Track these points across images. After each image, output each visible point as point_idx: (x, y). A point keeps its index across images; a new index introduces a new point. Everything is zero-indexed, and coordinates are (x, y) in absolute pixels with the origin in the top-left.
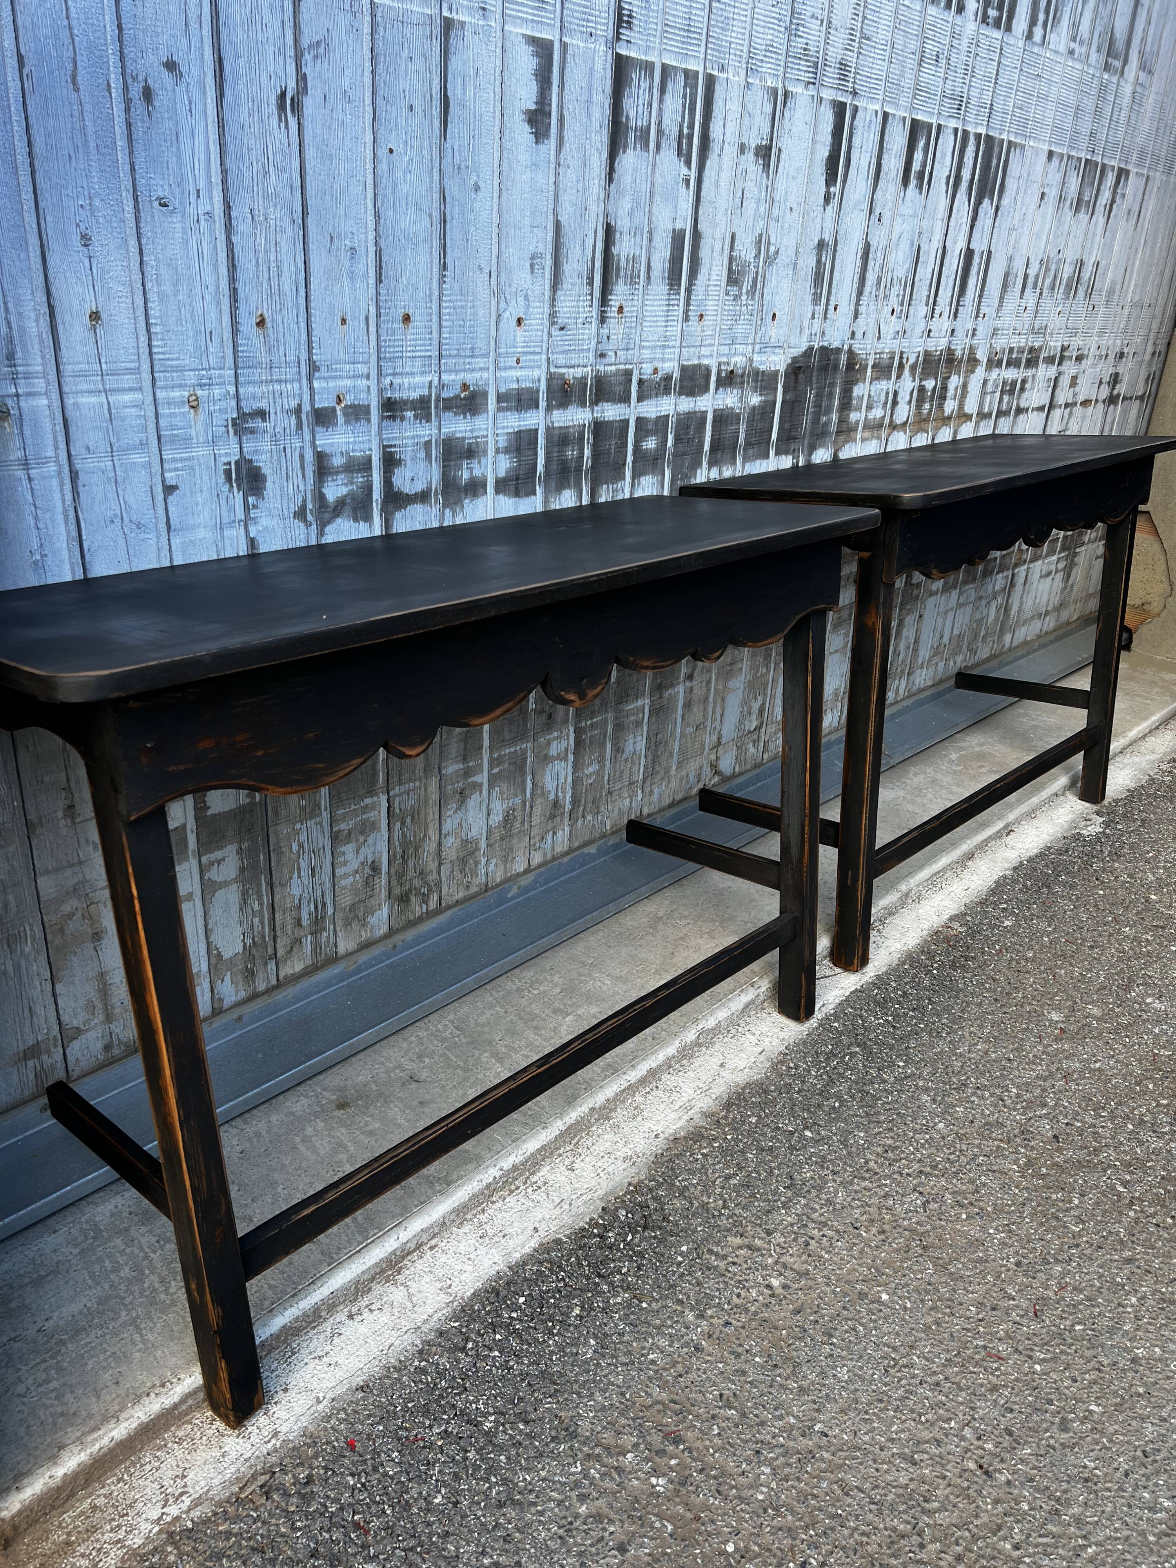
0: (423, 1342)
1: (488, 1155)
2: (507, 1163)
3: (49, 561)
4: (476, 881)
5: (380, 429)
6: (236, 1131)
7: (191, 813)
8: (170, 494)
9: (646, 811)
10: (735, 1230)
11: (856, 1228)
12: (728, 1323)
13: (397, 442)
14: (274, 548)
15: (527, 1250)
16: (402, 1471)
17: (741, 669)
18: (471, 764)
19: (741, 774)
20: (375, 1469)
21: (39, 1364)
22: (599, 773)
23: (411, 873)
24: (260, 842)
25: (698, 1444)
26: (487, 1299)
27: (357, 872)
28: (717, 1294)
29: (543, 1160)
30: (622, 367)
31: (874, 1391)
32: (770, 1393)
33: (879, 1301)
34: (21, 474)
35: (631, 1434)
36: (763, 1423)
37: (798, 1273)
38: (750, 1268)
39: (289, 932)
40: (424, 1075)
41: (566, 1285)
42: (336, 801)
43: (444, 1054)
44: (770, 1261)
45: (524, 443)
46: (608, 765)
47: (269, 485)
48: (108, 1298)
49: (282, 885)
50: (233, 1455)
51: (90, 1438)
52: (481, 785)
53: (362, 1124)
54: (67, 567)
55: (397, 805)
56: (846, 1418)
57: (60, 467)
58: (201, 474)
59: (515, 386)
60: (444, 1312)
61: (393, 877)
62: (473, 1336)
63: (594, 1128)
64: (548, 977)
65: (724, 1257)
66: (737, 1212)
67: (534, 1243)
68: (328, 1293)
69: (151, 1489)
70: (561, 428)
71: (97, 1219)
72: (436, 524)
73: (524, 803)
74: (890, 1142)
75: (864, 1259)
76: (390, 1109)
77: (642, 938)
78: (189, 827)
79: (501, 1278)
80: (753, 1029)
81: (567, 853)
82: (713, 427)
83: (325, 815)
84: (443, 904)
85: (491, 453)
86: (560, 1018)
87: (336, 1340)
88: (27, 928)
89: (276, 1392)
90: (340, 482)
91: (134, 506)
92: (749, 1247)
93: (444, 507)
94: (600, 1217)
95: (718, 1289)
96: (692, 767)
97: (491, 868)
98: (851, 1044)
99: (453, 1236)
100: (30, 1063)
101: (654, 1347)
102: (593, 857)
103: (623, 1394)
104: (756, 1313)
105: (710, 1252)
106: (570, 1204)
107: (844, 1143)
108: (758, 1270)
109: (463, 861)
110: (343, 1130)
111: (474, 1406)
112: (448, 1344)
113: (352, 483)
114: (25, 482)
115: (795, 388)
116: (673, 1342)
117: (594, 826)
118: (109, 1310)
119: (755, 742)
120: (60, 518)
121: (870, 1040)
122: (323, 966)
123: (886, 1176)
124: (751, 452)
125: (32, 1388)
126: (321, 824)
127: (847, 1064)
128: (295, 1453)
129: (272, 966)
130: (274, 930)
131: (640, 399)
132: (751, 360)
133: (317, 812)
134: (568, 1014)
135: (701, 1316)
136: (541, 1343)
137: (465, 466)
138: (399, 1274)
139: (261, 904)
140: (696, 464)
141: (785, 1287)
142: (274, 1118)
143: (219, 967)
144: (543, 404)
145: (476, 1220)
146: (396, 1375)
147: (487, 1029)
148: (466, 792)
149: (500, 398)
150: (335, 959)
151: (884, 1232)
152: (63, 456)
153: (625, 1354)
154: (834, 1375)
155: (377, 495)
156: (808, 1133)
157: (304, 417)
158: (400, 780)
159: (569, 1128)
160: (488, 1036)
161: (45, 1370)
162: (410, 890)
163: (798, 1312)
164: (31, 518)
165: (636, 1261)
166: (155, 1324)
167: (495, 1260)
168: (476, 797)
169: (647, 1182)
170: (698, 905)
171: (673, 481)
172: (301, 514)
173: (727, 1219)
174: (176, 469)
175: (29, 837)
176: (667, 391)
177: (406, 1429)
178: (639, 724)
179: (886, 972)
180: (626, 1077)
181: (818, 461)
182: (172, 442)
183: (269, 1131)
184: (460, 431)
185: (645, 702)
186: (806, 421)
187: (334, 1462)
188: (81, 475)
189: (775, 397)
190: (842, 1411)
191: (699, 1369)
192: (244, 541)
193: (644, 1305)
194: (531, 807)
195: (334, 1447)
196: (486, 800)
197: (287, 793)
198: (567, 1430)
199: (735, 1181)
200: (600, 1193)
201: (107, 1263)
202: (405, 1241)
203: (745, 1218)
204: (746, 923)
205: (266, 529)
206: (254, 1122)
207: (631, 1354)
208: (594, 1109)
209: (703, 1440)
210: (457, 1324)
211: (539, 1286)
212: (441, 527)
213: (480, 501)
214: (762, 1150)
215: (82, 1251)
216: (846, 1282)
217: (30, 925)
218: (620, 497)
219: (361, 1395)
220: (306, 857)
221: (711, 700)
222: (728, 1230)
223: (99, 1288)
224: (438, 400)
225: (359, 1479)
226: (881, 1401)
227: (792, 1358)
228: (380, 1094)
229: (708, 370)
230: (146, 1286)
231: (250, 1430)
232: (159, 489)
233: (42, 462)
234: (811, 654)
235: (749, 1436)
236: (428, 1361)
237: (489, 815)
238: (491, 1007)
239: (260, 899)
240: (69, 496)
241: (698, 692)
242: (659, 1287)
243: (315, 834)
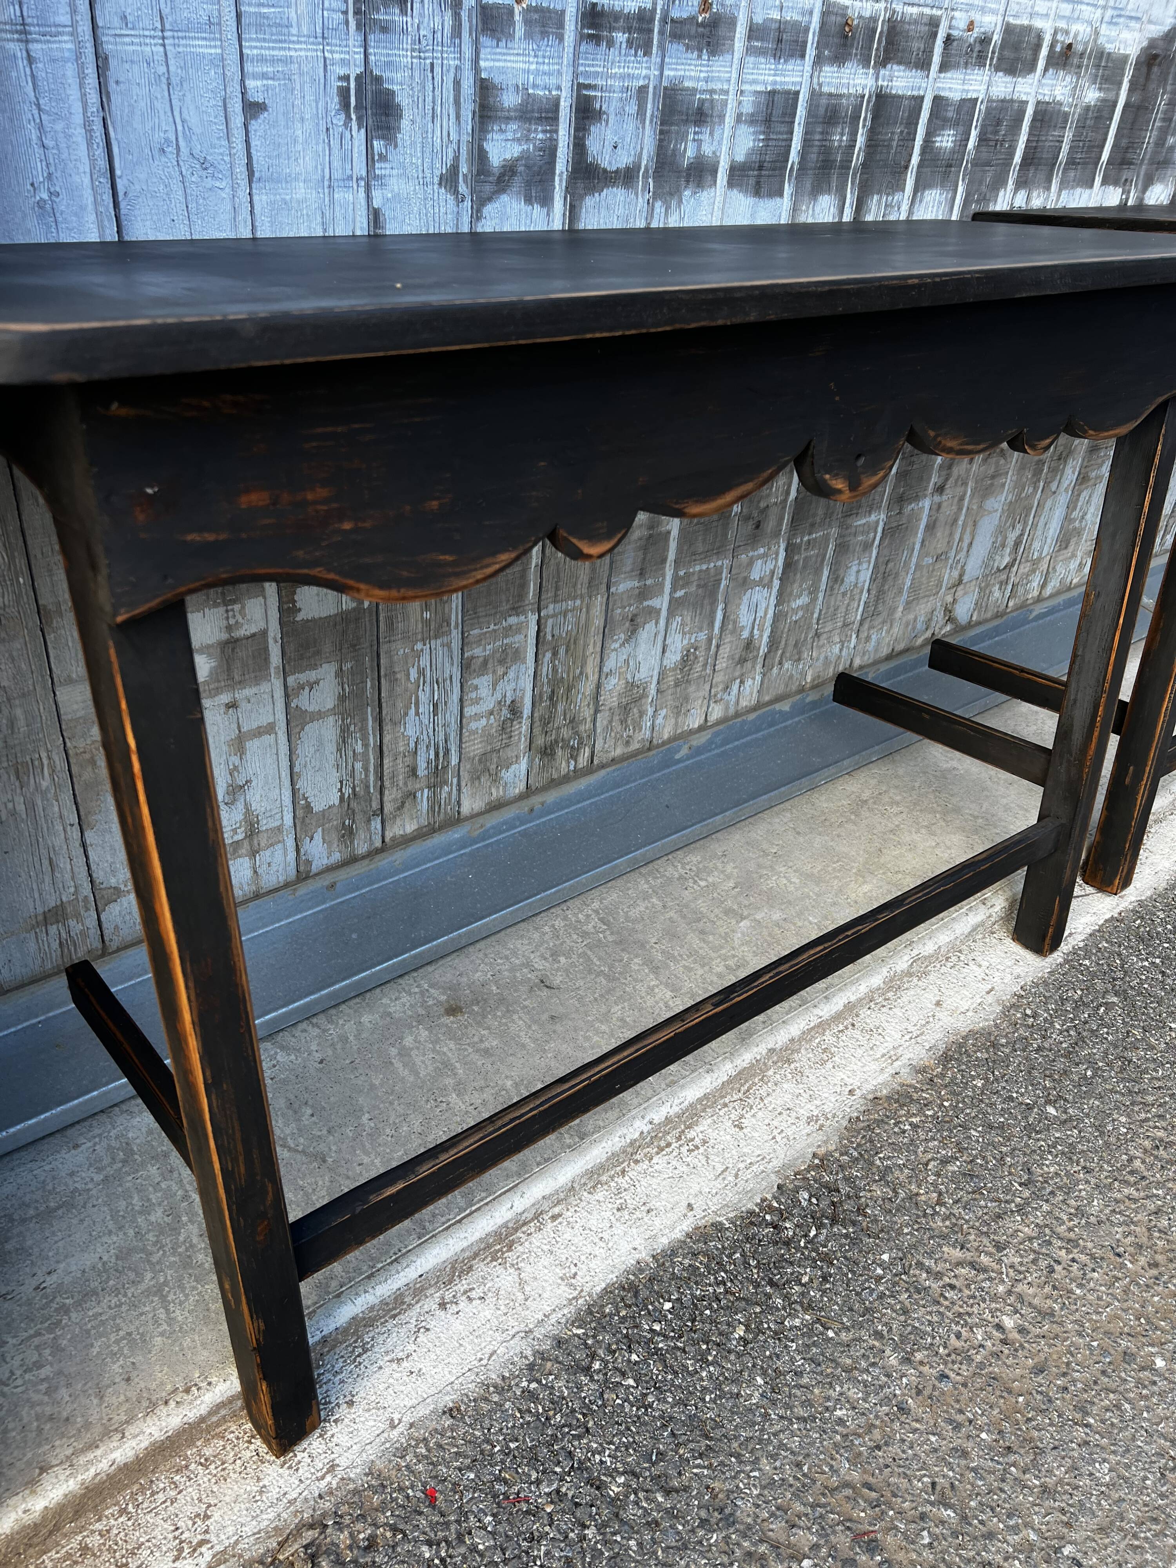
0: (536, 1353)
1: (635, 1101)
2: (659, 1115)
3: (62, 204)
4: (639, 736)
5: (576, 56)
6: (316, 1031)
7: (274, 614)
8: (255, 117)
9: (857, 662)
10: (953, 1237)
11: (1119, 1255)
12: (943, 1376)
13: (600, 82)
14: (407, 230)
15: (678, 1234)
16: (495, 1547)
17: (1003, 485)
18: (648, 582)
19: (979, 623)
20: (460, 1538)
21: (31, 1337)
22: (807, 609)
23: (559, 720)
24: (368, 664)
25: (901, 1556)
26: (622, 1299)
27: (491, 713)
28: (929, 1329)
29: (704, 1110)
30: (927, 11)
31: (1146, 1505)
32: (1002, 1490)
33: (1149, 1367)
34: (15, 48)
35: (809, 1529)
36: (990, 1536)
37: (1040, 1312)
38: (974, 1297)
39: (401, 783)
40: (557, 980)
41: (727, 1292)
42: (470, 615)
43: (585, 953)
44: (1001, 1289)
45: (777, 112)
46: (821, 599)
47: (405, 123)
48: (130, 1251)
49: (395, 723)
50: (274, 1493)
51: (82, 1460)
52: (658, 612)
53: (476, 1039)
54: (91, 218)
55: (549, 630)
56: (1107, 1541)
57: (79, 44)
58: (302, 89)
59: (776, 15)
60: (566, 1311)
61: (537, 724)
62: (601, 1352)
63: (770, 1073)
64: (720, 865)
65: (938, 1276)
66: (955, 1211)
67: (687, 1226)
68: (416, 1275)
69: (162, 1530)
70: (830, 95)
71: (130, 1135)
72: (641, 224)
73: (710, 640)
74: (1161, 1134)
75: (1130, 1303)
76: (513, 1021)
77: (840, 826)
78: (271, 634)
79: (641, 1271)
80: (979, 959)
81: (754, 709)
82: (1032, 127)
83: (456, 635)
84: (595, 762)
85: (729, 120)
86: (734, 922)
87: (422, 1338)
88: (44, 755)
89: (338, 1405)
90: (510, 136)
91: (198, 131)
92: (972, 1265)
93: (655, 199)
94: (774, 1197)
95: (930, 1323)
96: (922, 610)
97: (659, 720)
98: (1106, 992)
99: (584, 1204)
100: (53, 930)
101: (842, 1399)
102: (785, 716)
103: (799, 1465)
104: (981, 1366)
105: (920, 1265)
106: (736, 1176)
107: (1100, 1129)
108: (984, 1301)
109: (625, 709)
110: (452, 1045)
111: (597, 1457)
112: (568, 1361)
113: (528, 140)
114: (22, 64)
115: (1144, 88)
116: (868, 1394)
117: (791, 677)
118: (130, 1269)
119: (1003, 584)
120: (79, 135)
121: (1132, 988)
122: (441, 828)
123: (1158, 1183)
124: (1072, 174)
125: (18, 1373)
126: (449, 646)
127: (1102, 1019)
128: (356, 1499)
129: (376, 824)
130: (381, 779)
131: (944, 67)
132: (1097, 33)
133: (445, 629)
134: (743, 918)
135: (907, 1360)
136: (691, 1374)
137: (691, 137)
138: (510, 1249)
139: (366, 745)
140: (999, 182)
141: (1022, 1330)
142: (366, 1019)
143: (307, 821)
144: (811, 52)
145: (613, 1184)
146: (496, 1398)
147: (639, 927)
148: (639, 620)
149: (754, 32)
150: (457, 820)
151: (1156, 1265)
152: (85, 28)
153: (802, 1404)
154: (1091, 1474)
155: (562, 166)
156: (1051, 1110)
157: (464, 15)
158: (556, 596)
159: (740, 1073)
160: (640, 936)
161: (37, 1348)
162: (556, 742)
163: (1039, 1370)
164: (31, 126)
165: (821, 1268)
166: (187, 1296)
167: (636, 1244)
168: (650, 627)
169: (837, 1155)
170: (913, 788)
171: (966, 203)
172: (449, 180)
173: (943, 1220)
174: (264, 76)
175: (42, 630)
176: (981, 61)
177: (505, 1481)
178: (867, 546)
179: (1151, 898)
180: (817, 1011)
181: (1152, 202)
182: (260, 28)
183: (357, 1037)
184: (691, 78)
185: (879, 518)
186: (1150, 137)
187: (406, 1520)
188: (112, 63)
189: (1118, 95)
190: (1101, 1530)
191: (903, 1441)
192: (365, 213)
193: (831, 1334)
194: (718, 646)
195: (408, 1497)
196: (662, 633)
197: (404, 598)
198: (721, 1510)
199: (953, 1168)
200: (776, 1163)
201: (136, 1200)
202: (520, 1210)
203: (967, 1222)
204: (976, 817)
205: (396, 197)
206: (341, 1022)
207: (812, 1406)
208: (774, 1050)
209: (907, 1552)
210: (580, 1331)
211: (690, 1288)
212: (648, 230)
213: (705, 196)
214: (991, 1127)
215: (106, 1179)
216: (1106, 1333)
217: (48, 751)
218: (892, 218)
219: (449, 1422)
220: (427, 689)
221: (960, 523)
222: (944, 1237)
223: (121, 1234)
224: (664, 20)
225: (438, 1551)
226: (1155, 1520)
227: (1031, 1440)
228: (502, 1000)
229: (1039, 38)
230: (181, 1239)
231: (299, 1458)
232: (236, 106)
233: (51, 33)
234: (1157, 461)
235: (972, 1553)
236: (539, 1382)
237: (664, 652)
238: (646, 897)
239: (364, 738)
240: (93, 98)
241: (948, 510)
242: (851, 1309)
243: (440, 660)
